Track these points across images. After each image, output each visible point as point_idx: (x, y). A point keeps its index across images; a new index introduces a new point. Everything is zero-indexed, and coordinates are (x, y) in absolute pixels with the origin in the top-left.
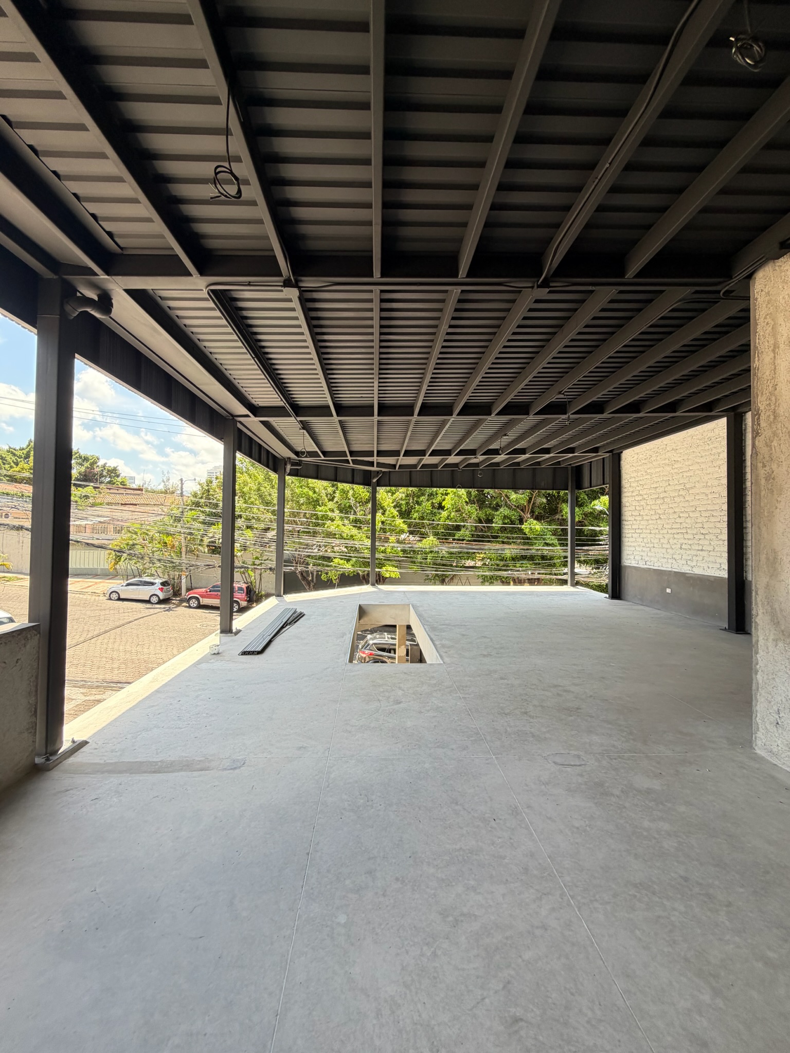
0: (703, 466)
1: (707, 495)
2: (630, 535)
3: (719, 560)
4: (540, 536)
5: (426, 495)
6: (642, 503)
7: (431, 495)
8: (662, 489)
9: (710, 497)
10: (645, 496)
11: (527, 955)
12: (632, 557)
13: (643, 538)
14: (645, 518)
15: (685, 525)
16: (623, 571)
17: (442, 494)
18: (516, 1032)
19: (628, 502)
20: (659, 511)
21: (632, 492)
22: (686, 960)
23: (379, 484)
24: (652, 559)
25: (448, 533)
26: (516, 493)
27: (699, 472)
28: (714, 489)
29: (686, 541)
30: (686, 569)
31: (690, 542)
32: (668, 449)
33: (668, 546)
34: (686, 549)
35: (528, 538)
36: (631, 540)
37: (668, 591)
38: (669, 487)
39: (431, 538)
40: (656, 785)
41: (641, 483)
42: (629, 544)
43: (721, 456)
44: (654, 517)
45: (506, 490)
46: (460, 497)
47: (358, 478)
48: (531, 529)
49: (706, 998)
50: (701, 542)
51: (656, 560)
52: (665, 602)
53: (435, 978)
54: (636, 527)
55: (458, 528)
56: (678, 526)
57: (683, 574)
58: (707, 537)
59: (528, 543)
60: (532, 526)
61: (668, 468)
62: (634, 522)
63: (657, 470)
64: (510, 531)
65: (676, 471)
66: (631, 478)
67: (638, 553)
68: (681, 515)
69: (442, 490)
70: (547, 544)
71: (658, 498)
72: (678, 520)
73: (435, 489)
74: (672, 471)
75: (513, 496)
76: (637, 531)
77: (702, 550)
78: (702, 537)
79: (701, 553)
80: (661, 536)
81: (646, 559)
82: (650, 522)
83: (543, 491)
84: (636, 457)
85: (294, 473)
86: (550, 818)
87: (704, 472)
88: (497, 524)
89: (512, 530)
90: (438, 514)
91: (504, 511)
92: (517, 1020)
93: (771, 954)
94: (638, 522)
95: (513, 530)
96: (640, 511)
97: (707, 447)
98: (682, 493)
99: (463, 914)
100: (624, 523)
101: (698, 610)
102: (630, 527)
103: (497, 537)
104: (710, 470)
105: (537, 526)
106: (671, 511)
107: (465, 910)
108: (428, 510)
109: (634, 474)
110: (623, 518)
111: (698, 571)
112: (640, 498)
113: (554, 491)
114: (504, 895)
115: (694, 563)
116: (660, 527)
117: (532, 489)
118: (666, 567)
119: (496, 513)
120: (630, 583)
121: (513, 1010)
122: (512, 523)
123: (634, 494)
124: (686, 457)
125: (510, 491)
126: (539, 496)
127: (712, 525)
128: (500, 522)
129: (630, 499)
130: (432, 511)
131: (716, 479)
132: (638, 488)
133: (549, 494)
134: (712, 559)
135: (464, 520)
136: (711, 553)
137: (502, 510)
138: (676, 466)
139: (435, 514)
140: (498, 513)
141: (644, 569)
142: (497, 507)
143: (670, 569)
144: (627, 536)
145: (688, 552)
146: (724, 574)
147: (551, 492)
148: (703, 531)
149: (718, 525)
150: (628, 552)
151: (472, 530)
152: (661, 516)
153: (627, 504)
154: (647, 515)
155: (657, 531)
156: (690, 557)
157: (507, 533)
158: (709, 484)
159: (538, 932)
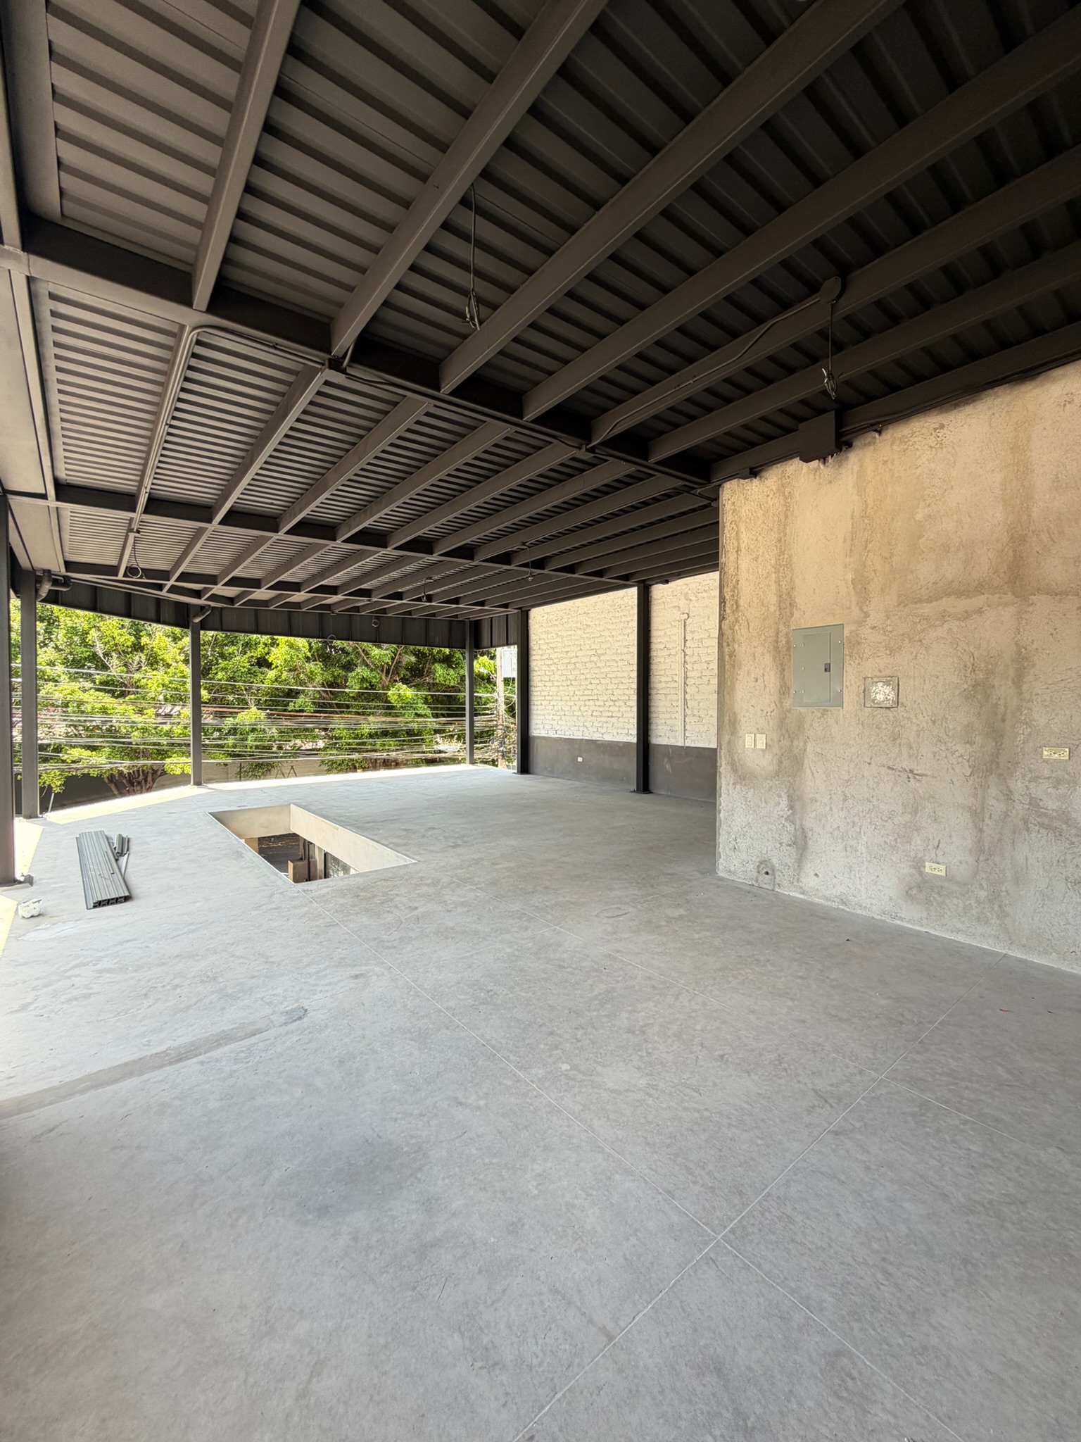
0: (614, 633)
1: (617, 662)
2: (539, 703)
3: (627, 726)
4: (408, 705)
5: (240, 645)
6: (553, 667)
7: (247, 645)
8: (574, 654)
9: (619, 664)
10: (556, 661)
11: (698, 1027)
12: (541, 726)
13: (554, 706)
14: (556, 684)
15: (595, 692)
16: (531, 742)
17: (266, 645)
18: (727, 1061)
19: (536, 666)
20: (570, 677)
21: (542, 655)
22: (771, 993)
23: (204, 626)
24: (563, 728)
25: (279, 701)
26: (379, 647)
27: (610, 639)
28: (623, 657)
29: (597, 708)
30: (596, 737)
31: (601, 709)
32: (580, 612)
33: (580, 714)
34: (596, 716)
35: (392, 708)
36: (539, 707)
37: (580, 759)
38: (581, 652)
39: (254, 709)
40: (681, 912)
41: (551, 645)
42: (538, 712)
43: (630, 624)
44: (564, 684)
45: (365, 644)
46: (298, 649)
47: (167, 612)
48: (399, 695)
49: (790, 1003)
50: (611, 709)
51: (567, 728)
52: (576, 772)
53: (662, 1063)
54: (546, 693)
55: (293, 694)
56: (589, 692)
57: (594, 742)
58: (616, 703)
59: (390, 713)
60: (401, 692)
61: (579, 632)
62: (544, 688)
63: (569, 633)
64: (366, 698)
65: (588, 635)
66: (540, 639)
67: (548, 722)
68: (593, 681)
69: (265, 638)
70: (418, 715)
71: (569, 663)
72: (590, 687)
73: (255, 636)
74: (584, 636)
75: (376, 652)
76: (547, 698)
77: (612, 717)
78: (612, 703)
79: (611, 720)
80: (572, 703)
81: (557, 728)
82: (561, 688)
83: (412, 647)
84: (545, 617)
85: (53, 598)
86: (639, 953)
87: (615, 638)
88: (353, 687)
89: (372, 698)
90: (260, 675)
91: (361, 671)
92: (722, 1056)
93: (800, 974)
94: (548, 688)
95: (370, 698)
96: (550, 676)
97: (617, 615)
98: (593, 658)
99: (642, 1027)
100: (532, 689)
101: (608, 777)
102: (539, 693)
103: (348, 707)
104: (620, 638)
105: (407, 692)
106: (582, 677)
107: (641, 1024)
108: (244, 667)
109: (544, 636)
110: (532, 683)
111: (608, 738)
112: (551, 662)
113: (426, 648)
114: (655, 1006)
115: (604, 730)
116: (571, 693)
117: (399, 643)
118: (578, 735)
119: (350, 674)
120: (539, 755)
121: (717, 1053)
122: (372, 687)
123: (544, 657)
124: (597, 622)
125: (370, 645)
126: (406, 653)
127: (621, 692)
128: (357, 686)
129: (539, 663)
130: (249, 670)
131: (625, 646)
132: (547, 651)
133: (419, 651)
134: (621, 725)
135: (302, 683)
136: (621, 720)
137: (359, 670)
138: (588, 631)
139: (254, 674)
140: (353, 674)
141: (554, 738)
142: (349, 667)
143: (581, 738)
144: (536, 703)
145: (599, 719)
146: (634, 740)
147: (421, 648)
148: (613, 698)
149: (627, 692)
150: (536, 721)
151: (315, 698)
152: (573, 682)
153: (536, 669)
154: (557, 681)
155: (568, 698)
156: (601, 725)
157: (362, 701)
158: (619, 651)
159: (694, 1014)
